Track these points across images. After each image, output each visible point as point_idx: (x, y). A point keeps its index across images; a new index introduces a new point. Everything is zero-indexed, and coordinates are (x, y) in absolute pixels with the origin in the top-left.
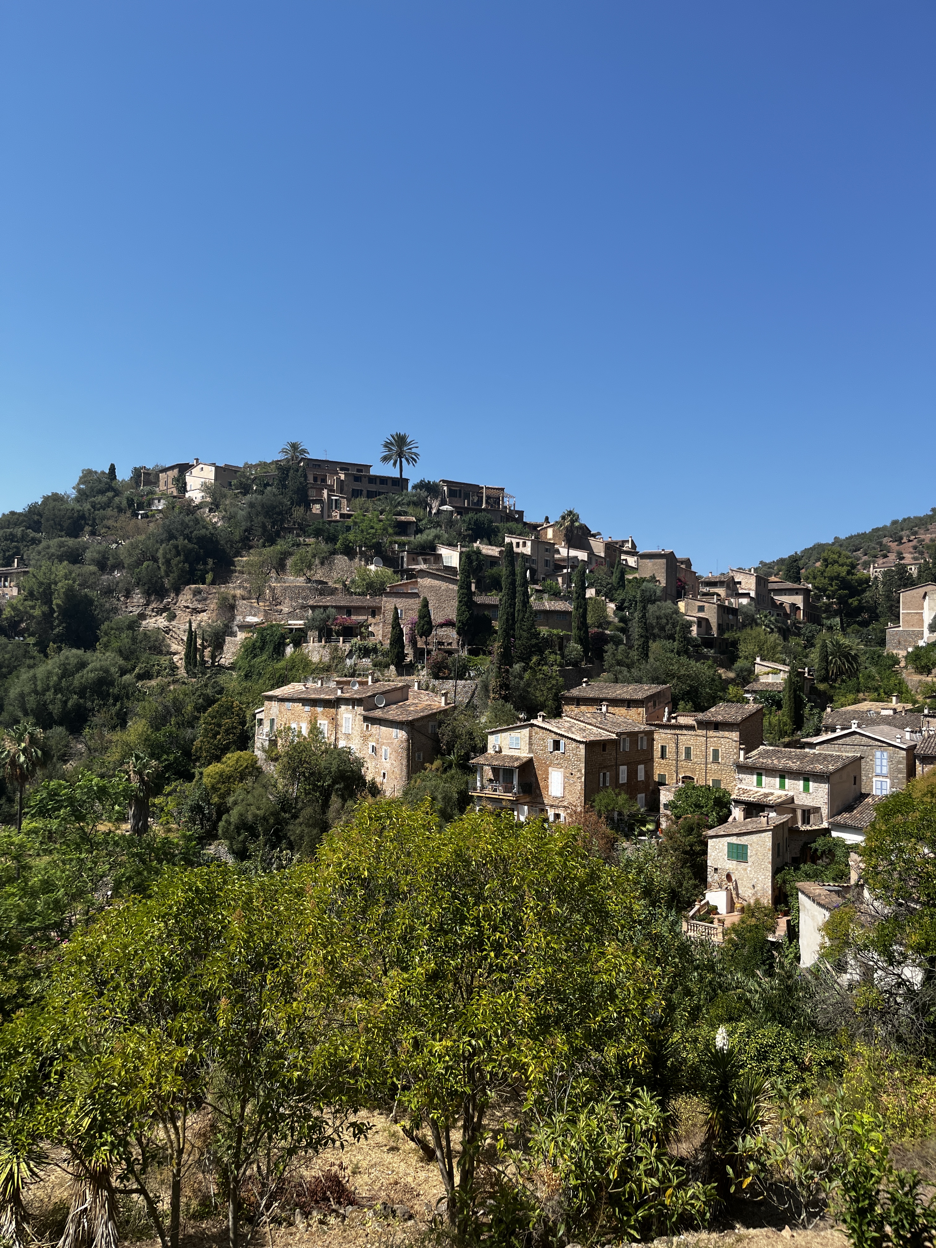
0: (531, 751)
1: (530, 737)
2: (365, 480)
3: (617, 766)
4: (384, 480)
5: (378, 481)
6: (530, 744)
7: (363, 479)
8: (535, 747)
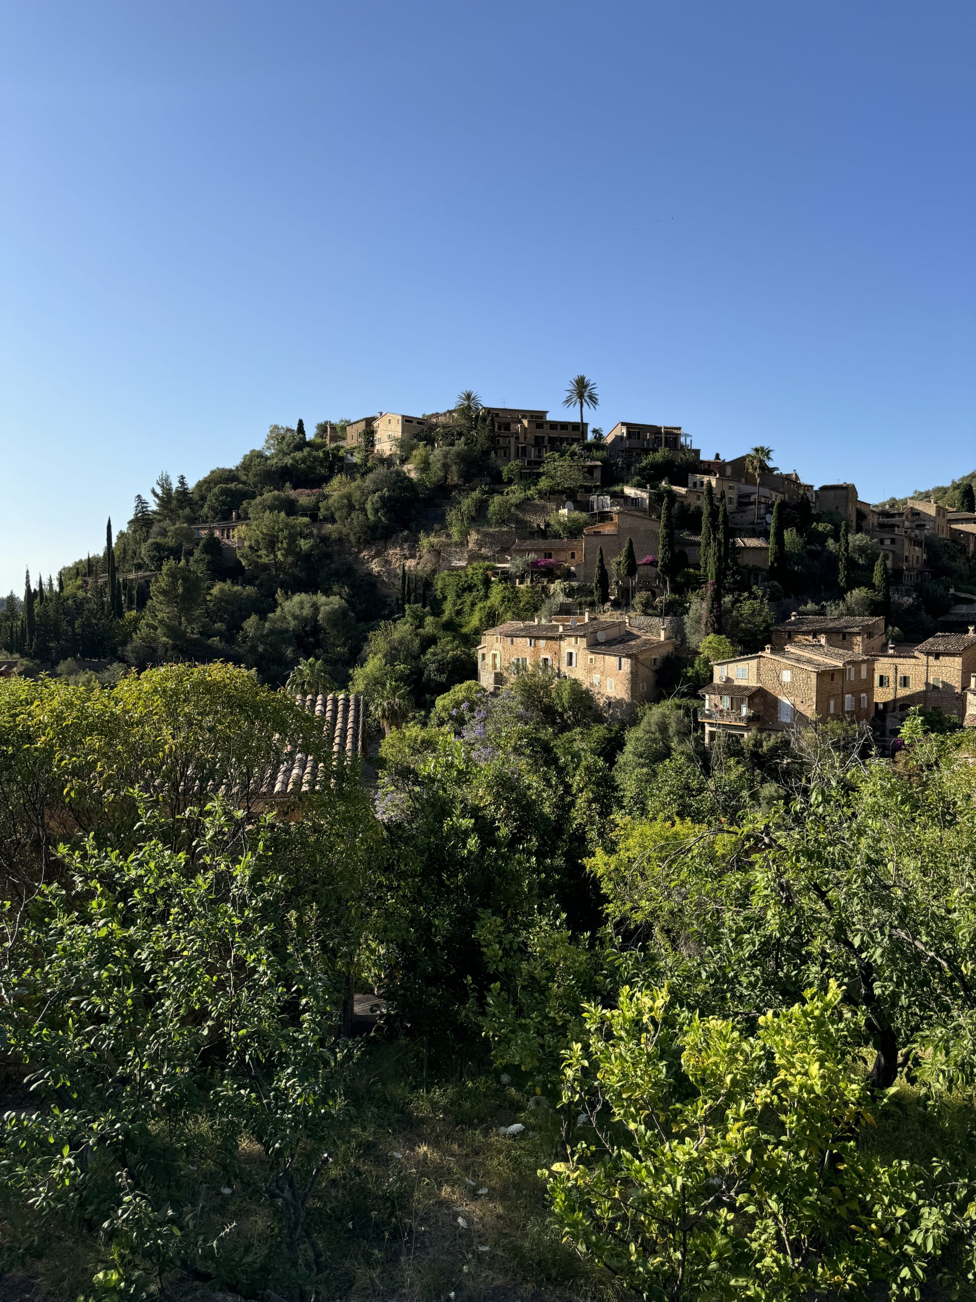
0: (759, 680)
1: (758, 669)
2: (546, 427)
3: (843, 694)
4: (564, 426)
5: (559, 427)
6: (759, 674)
7: (545, 425)
8: (763, 678)
